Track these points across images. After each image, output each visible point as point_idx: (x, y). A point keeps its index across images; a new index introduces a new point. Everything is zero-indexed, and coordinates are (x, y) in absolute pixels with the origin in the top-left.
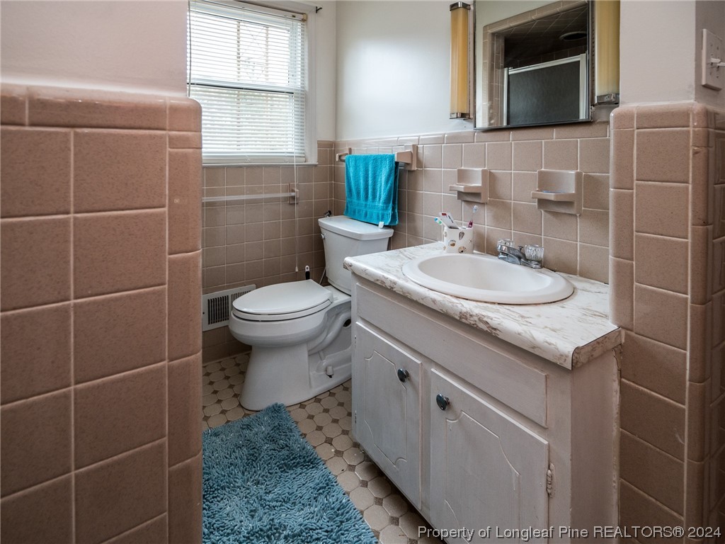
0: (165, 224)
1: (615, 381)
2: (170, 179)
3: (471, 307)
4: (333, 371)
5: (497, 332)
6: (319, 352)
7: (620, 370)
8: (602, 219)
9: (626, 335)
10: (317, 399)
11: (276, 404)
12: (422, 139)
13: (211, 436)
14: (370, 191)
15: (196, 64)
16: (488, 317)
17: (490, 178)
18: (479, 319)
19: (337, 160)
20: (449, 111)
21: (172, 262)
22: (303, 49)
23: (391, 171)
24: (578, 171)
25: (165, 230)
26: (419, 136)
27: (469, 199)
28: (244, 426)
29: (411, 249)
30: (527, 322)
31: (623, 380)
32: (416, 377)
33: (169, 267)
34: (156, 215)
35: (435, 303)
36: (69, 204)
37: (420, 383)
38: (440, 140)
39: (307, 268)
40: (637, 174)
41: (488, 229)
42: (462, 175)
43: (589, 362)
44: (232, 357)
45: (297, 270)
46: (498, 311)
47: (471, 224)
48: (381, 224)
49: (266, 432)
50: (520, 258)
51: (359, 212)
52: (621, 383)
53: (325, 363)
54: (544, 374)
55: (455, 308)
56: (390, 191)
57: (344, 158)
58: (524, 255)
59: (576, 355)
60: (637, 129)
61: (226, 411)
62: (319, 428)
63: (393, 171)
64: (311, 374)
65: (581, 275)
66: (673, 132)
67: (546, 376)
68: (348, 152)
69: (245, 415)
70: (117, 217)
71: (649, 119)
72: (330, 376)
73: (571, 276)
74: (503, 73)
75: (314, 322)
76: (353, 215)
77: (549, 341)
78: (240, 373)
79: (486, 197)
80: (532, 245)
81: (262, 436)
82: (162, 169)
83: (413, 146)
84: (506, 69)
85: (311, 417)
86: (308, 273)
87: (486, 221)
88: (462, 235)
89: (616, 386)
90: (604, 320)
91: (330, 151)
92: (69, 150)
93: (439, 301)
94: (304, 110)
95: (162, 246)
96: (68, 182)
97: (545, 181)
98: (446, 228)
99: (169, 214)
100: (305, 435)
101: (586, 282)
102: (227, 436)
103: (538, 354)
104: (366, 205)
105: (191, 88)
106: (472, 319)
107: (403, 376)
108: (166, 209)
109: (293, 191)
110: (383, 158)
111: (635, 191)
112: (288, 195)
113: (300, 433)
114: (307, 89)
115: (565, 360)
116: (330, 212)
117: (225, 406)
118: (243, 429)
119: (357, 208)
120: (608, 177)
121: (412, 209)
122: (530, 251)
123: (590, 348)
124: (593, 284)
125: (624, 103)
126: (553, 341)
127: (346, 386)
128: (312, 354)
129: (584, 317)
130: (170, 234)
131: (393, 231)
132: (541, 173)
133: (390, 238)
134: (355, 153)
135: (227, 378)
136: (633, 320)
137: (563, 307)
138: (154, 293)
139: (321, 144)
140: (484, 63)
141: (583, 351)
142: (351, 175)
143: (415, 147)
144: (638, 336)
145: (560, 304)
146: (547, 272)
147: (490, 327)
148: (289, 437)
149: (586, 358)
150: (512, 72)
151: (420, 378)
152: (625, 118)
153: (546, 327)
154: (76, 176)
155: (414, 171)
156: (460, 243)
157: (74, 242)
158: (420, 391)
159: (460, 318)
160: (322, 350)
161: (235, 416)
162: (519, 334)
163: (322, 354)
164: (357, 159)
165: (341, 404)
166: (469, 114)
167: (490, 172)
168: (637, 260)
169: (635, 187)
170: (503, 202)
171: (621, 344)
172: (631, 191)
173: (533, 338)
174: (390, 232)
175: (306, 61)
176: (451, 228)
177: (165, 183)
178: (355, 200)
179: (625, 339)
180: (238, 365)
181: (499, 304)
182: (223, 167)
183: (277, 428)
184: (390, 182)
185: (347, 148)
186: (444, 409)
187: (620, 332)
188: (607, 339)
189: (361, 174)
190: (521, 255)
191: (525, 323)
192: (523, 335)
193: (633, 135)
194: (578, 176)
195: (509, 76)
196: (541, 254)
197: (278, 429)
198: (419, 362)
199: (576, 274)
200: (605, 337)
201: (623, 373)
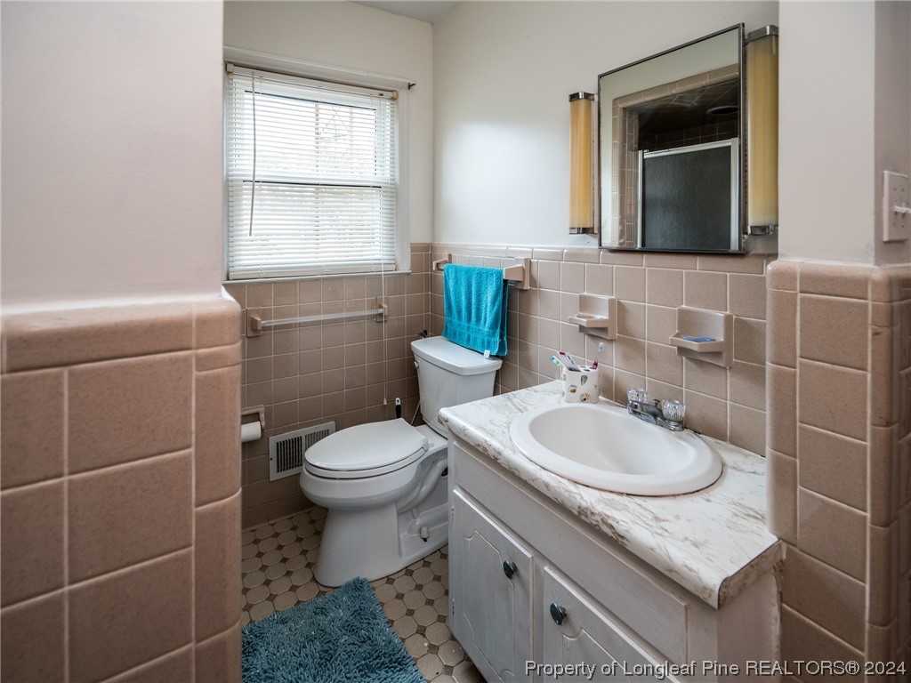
0: (191, 469)
1: (773, 605)
2: (197, 410)
3: (593, 501)
4: (429, 532)
5: (625, 541)
6: (411, 510)
7: (781, 594)
8: (757, 375)
9: (789, 551)
10: (408, 571)
11: (358, 579)
12: (537, 252)
13: (277, 623)
14: (473, 311)
15: (261, 158)
16: (614, 519)
17: (619, 309)
18: (602, 520)
19: (434, 269)
20: (568, 226)
21: (200, 517)
22: (392, 133)
23: (498, 290)
24: (728, 313)
25: (191, 477)
26: (533, 248)
27: (593, 333)
28: (318, 611)
29: (522, 392)
30: (662, 528)
31: (785, 606)
32: (527, 574)
33: (197, 522)
34: (179, 460)
35: (548, 489)
36: (62, 465)
37: (531, 582)
38: (559, 256)
39: (398, 402)
40: (801, 349)
41: (616, 371)
42: (585, 303)
43: (740, 591)
44: (307, 511)
45: (385, 403)
46: (626, 508)
47: (596, 364)
48: (487, 353)
49: (345, 618)
50: (655, 416)
51: (460, 335)
52: (782, 610)
53: (418, 522)
54: (683, 604)
55: (573, 499)
56: (497, 314)
57: (442, 267)
58: (661, 411)
59: (724, 589)
60: (801, 292)
61: (297, 587)
62: (410, 613)
63: (501, 290)
64: (401, 536)
65: (732, 442)
66: (846, 303)
67: (686, 607)
68: (447, 259)
69: (321, 594)
70: (125, 472)
71: (816, 283)
72: (425, 540)
73: (719, 441)
74: (637, 156)
75: (403, 479)
76: (454, 338)
77: (689, 565)
78: (315, 534)
79: (614, 333)
80: (670, 401)
81: (338, 623)
82: (187, 400)
83: (526, 260)
84: (640, 152)
85: (400, 596)
86: (398, 407)
87: (615, 363)
88: (584, 379)
89: (775, 612)
90: (760, 524)
91: (426, 257)
92: (62, 395)
93: (553, 487)
94: (394, 207)
95: (187, 498)
96: (61, 436)
97: (687, 323)
98: (565, 369)
99: (196, 456)
100: (392, 622)
101: (739, 452)
102: (296, 623)
103: (675, 579)
104: (468, 327)
105: (256, 187)
106: (593, 517)
107: (510, 571)
108: (192, 450)
109: (381, 307)
110: (489, 273)
111: (798, 370)
112: (374, 312)
113: (387, 620)
114: (397, 181)
115: (710, 595)
116: (425, 332)
117: (295, 579)
118: (316, 614)
119: (458, 330)
120: (765, 324)
121: (524, 336)
122: (668, 409)
123: (742, 576)
124: (746, 456)
125: (784, 255)
126: (694, 565)
127: (442, 552)
128: (402, 513)
129: (735, 519)
130: (197, 481)
131: (500, 362)
132: (681, 312)
133: (497, 371)
134: (457, 262)
135: (299, 540)
136: (796, 533)
137: (708, 501)
138: (176, 559)
139: (415, 248)
140: (614, 144)
141: (732, 582)
142: (451, 289)
143: (529, 263)
144: (802, 553)
145: (704, 494)
146: (690, 438)
147: (615, 533)
148: (372, 626)
149: (737, 588)
150: (648, 155)
151: (531, 576)
152: (785, 277)
153: (686, 539)
154: (71, 427)
155: (526, 290)
156: (582, 389)
157: (70, 512)
158: (531, 592)
159: (579, 513)
160: (416, 507)
161: (307, 594)
162: (652, 549)
163: (414, 511)
164: (457, 270)
165: (437, 578)
166: (593, 229)
167: (619, 303)
168: (801, 459)
169: (798, 365)
170: (635, 341)
171: (781, 561)
172: (793, 370)
173: (670, 558)
174: (498, 363)
175: (397, 148)
176: (571, 369)
177: (191, 417)
178: (455, 320)
179: (787, 554)
180: (313, 522)
181: (628, 495)
182: (295, 281)
183: (358, 613)
184: (497, 303)
185: (447, 253)
186: (560, 623)
187: (780, 545)
188: (763, 559)
189: (463, 289)
190: (657, 411)
191: (660, 531)
192: (658, 551)
193: (795, 300)
194: (728, 319)
195: (644, 160)
196: (681, 411)
197: (360, 614)
198: (529, 556)
199: (725, 441)
200: (760, 556)
201: (784, 597)
